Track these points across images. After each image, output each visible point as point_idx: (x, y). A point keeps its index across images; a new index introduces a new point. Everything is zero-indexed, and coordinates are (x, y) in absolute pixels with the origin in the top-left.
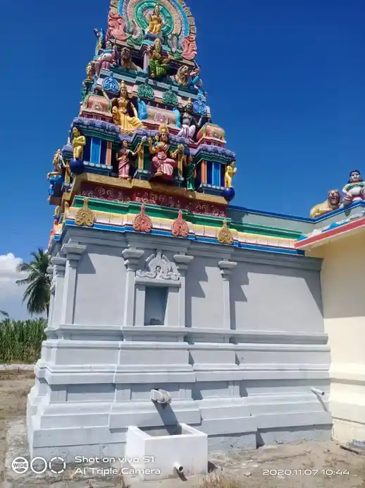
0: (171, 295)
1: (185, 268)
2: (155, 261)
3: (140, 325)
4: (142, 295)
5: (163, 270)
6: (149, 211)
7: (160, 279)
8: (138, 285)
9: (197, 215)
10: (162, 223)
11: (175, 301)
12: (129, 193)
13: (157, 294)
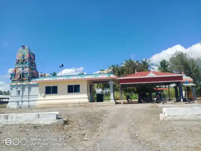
0: (20, 92)
1: (22, 89)
2: (19, 88)
3: (17, 95)
4: (17, 92)
5: (20, 89)
6: (17, 82)
7: (19, 90)
8: (17, 91)
9: (24, 81)
10: (19, 84)
11: (21, 92)
12: (16, 80)
13: (19, 92)
